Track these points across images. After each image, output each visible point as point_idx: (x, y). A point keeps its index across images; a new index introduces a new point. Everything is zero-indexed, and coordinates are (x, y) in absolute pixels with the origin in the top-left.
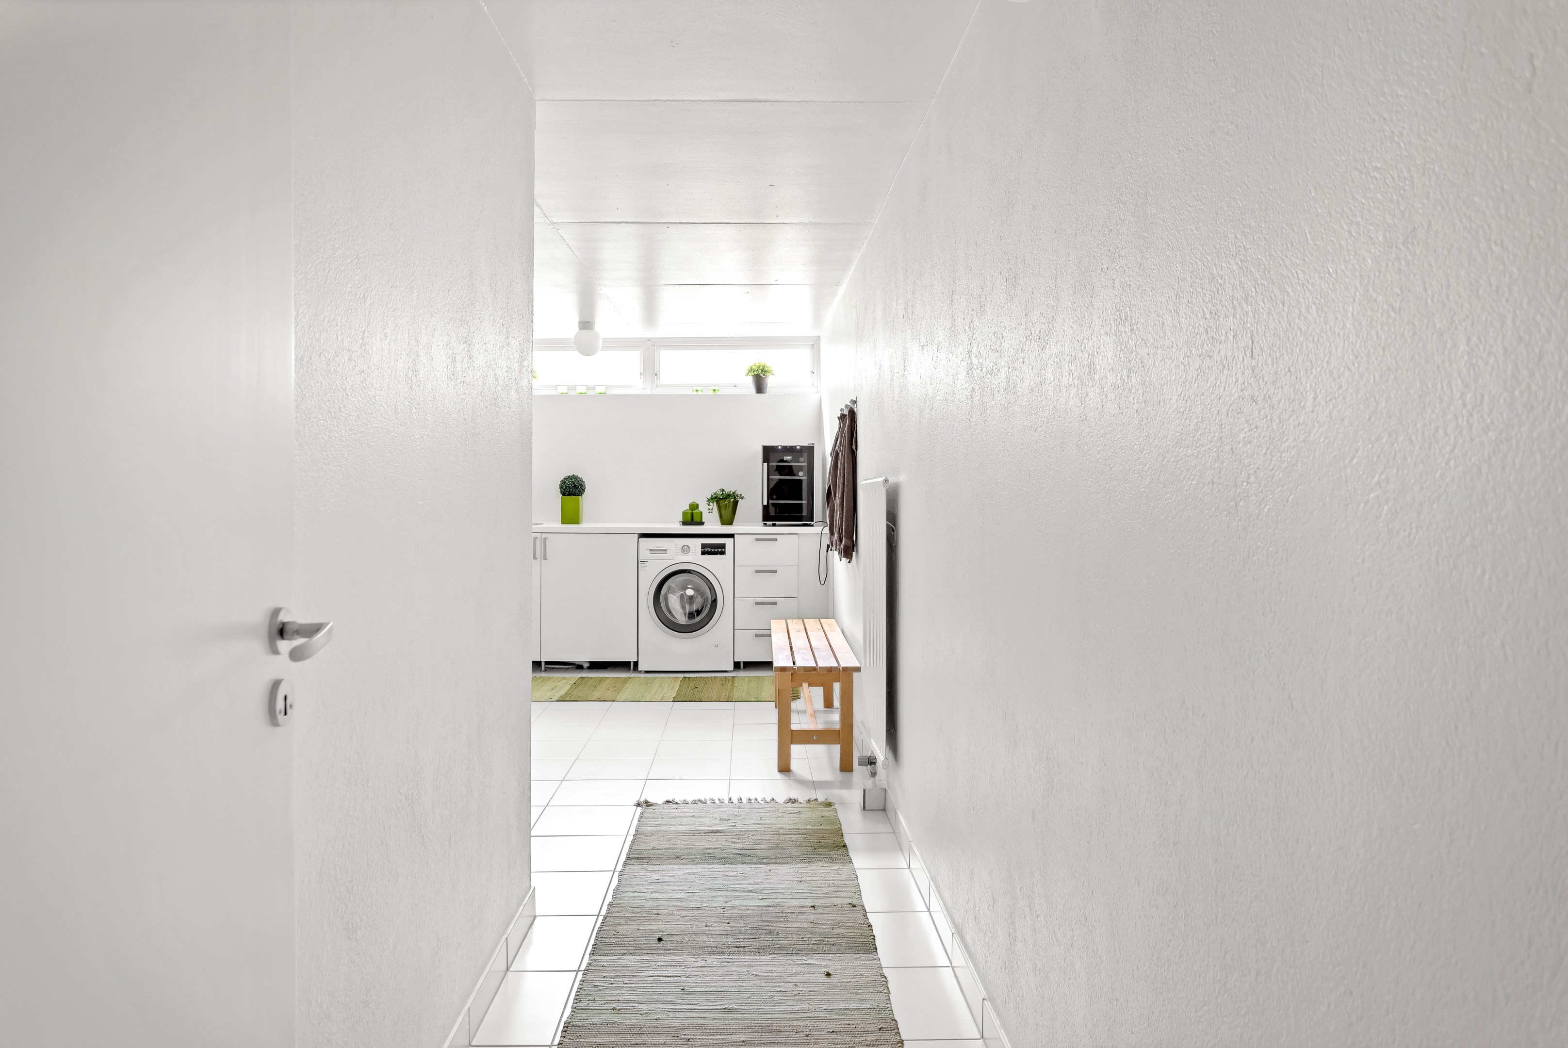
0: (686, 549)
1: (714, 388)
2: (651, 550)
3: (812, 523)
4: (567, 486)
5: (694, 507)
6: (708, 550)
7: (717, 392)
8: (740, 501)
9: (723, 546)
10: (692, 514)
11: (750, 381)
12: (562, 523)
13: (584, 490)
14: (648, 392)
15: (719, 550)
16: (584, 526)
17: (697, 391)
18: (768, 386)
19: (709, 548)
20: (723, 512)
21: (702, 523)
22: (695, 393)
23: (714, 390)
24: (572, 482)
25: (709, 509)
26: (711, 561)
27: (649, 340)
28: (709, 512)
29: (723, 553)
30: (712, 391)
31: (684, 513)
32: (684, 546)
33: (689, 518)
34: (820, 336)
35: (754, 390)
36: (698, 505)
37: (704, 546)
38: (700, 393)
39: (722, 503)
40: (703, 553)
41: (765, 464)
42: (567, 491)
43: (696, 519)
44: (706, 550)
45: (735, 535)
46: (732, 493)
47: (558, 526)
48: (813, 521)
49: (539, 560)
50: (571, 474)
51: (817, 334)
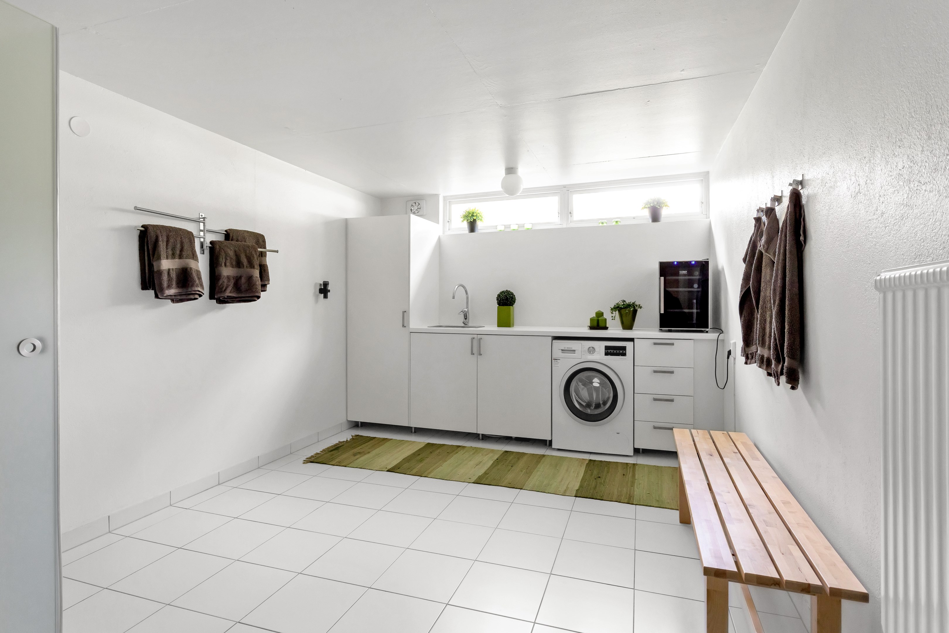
0: (591, 350)
1: (616, 220)
2: (562, 350)
3: (707, 330)
4: (501, 298)
5: (600, 314)
6: (610, 351)
7: (619, 223)
8: (639, 310)
9: (624, 348)
10: (598, 320)
11: (647, 214)
12: (498, 326)
13: (514, 302)
14: (564, 226)
15: (620, 352)
16: (516, 329)
17: (603, 223)
18: (662, 216)
19: (612, 350)
20: (624, 319)
21: (606, 328)
22: (601, 225)
23: (617, 222)
24: (505, 295)
25: (612, 317)
26: (614, 361)
27: (565, 187)
28: (613, 319)
29: (624, 354)
30: (614, 223)
31: (592, 320)
32: (590, 347)
33: (595, 324)
34: (709, 172)
35: (650, 220)
36: (603, 313)
37: (607, 348)
38: (605, 224)
39: (623, 311)
40: (606, 354)
41: (662, 278)
42: (502, 302)
43: (601, 324)
44: (609, 351)
45: (635, 340)
46: (631, 303)
47: (493, 328)
48: (708, 328)
49: (476, 355)
50: (505, 290)
51: (706, 170)
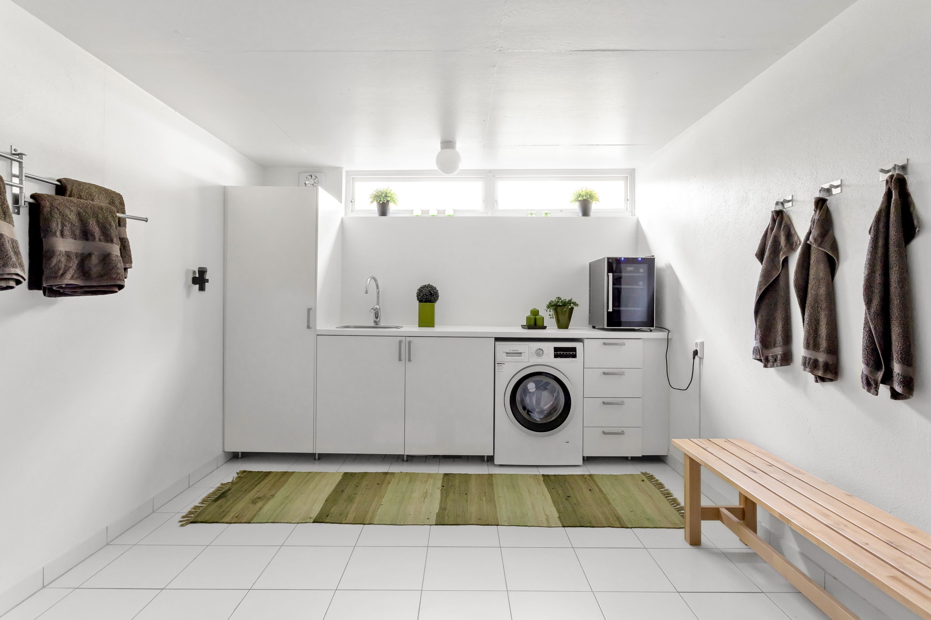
0: (540, 352)
1: (546, 212)
2: (507, 353)
4: (424, 293)
5: (535, 313)
6: (560, 353)
7: (548, 215)
8: (575, 308)
9: (574, 349)
10: (535, 319)
11: (576, 207)
12: (420, 326)
13: (438, 297)
14: (490, 215)
15: (570, 353)
16: (438, 329)
17: (531, 214)
18: (592, 211)
19: (561, 352)
20: (561, 317)
21: (545, 328)
22: (529, 216)
23: (546, 214)
24: (428, 290)
25: (550, 315)
26: (563, 363)
27: (490, 171)
28: (551, 318)
29: (574, 356)
30: (544, 215)
31: (528, 319)
32: (542, 350)
33: (533, 322)
34: (634, 169)
35: (580, 214)
36: (538, 311)
37: (556, 349)
38: (534, 216)
39: (559, 309)
40: (556, 356)
41: (611, 275)
42: (424, 299)
43: (539, 323)
44: (559, 353)
45: (585, 341)
46: (567, 300)
47: (414, 329)
48: (653, 327)
49: (403, 361)
50: (427, 284)
51: (632, 167)
